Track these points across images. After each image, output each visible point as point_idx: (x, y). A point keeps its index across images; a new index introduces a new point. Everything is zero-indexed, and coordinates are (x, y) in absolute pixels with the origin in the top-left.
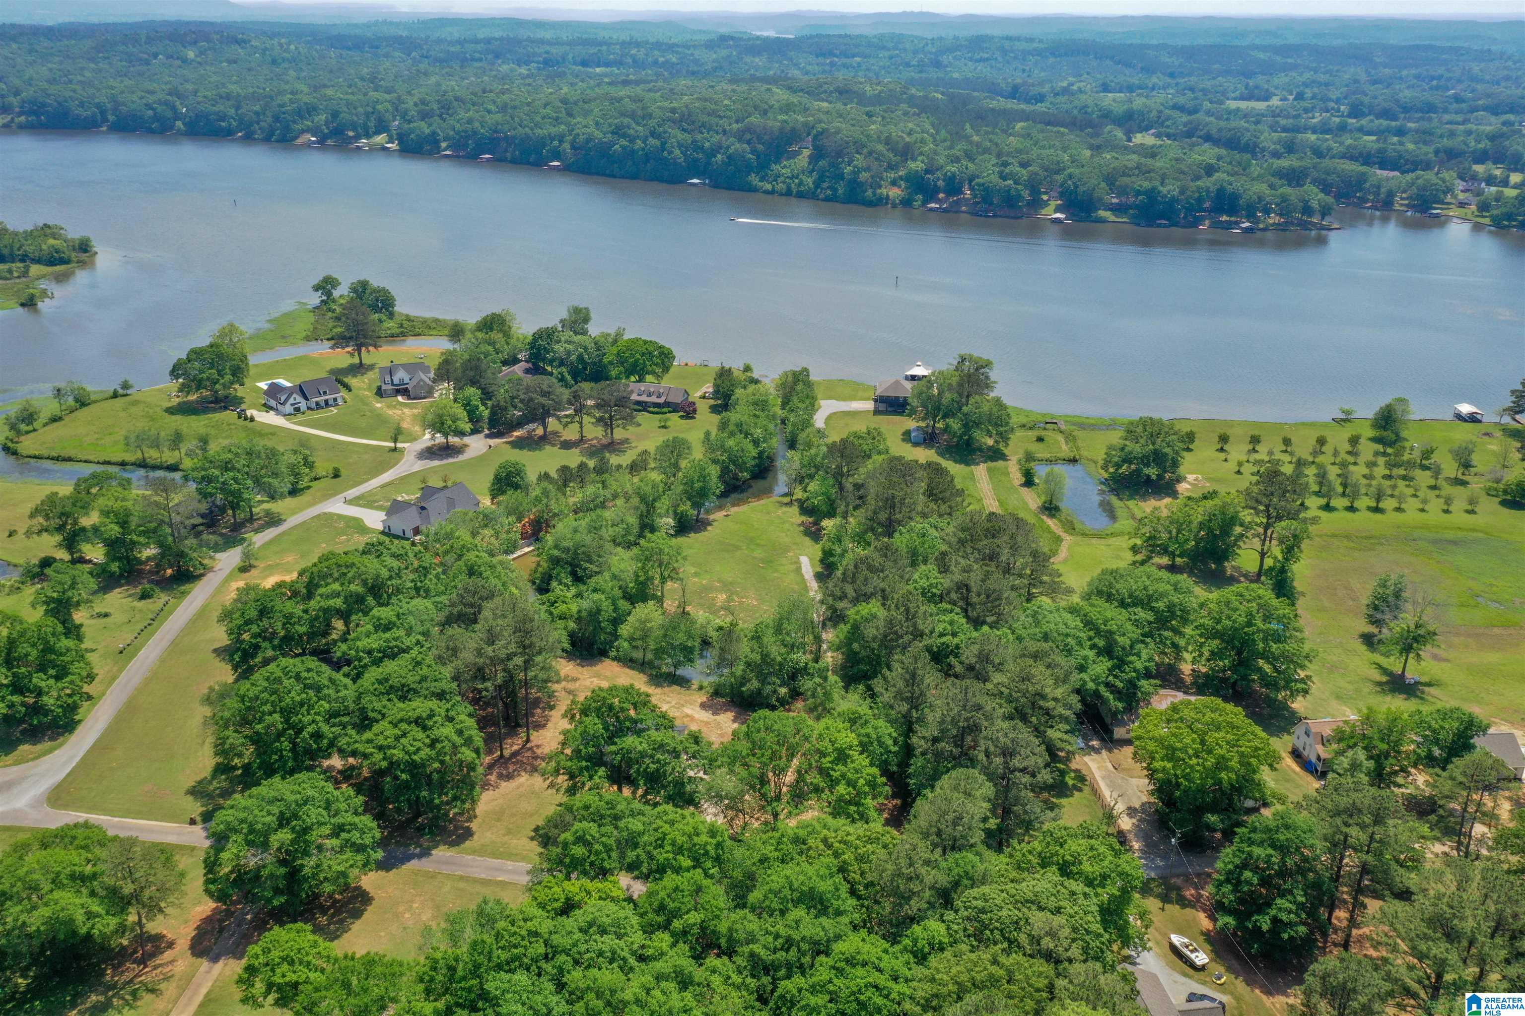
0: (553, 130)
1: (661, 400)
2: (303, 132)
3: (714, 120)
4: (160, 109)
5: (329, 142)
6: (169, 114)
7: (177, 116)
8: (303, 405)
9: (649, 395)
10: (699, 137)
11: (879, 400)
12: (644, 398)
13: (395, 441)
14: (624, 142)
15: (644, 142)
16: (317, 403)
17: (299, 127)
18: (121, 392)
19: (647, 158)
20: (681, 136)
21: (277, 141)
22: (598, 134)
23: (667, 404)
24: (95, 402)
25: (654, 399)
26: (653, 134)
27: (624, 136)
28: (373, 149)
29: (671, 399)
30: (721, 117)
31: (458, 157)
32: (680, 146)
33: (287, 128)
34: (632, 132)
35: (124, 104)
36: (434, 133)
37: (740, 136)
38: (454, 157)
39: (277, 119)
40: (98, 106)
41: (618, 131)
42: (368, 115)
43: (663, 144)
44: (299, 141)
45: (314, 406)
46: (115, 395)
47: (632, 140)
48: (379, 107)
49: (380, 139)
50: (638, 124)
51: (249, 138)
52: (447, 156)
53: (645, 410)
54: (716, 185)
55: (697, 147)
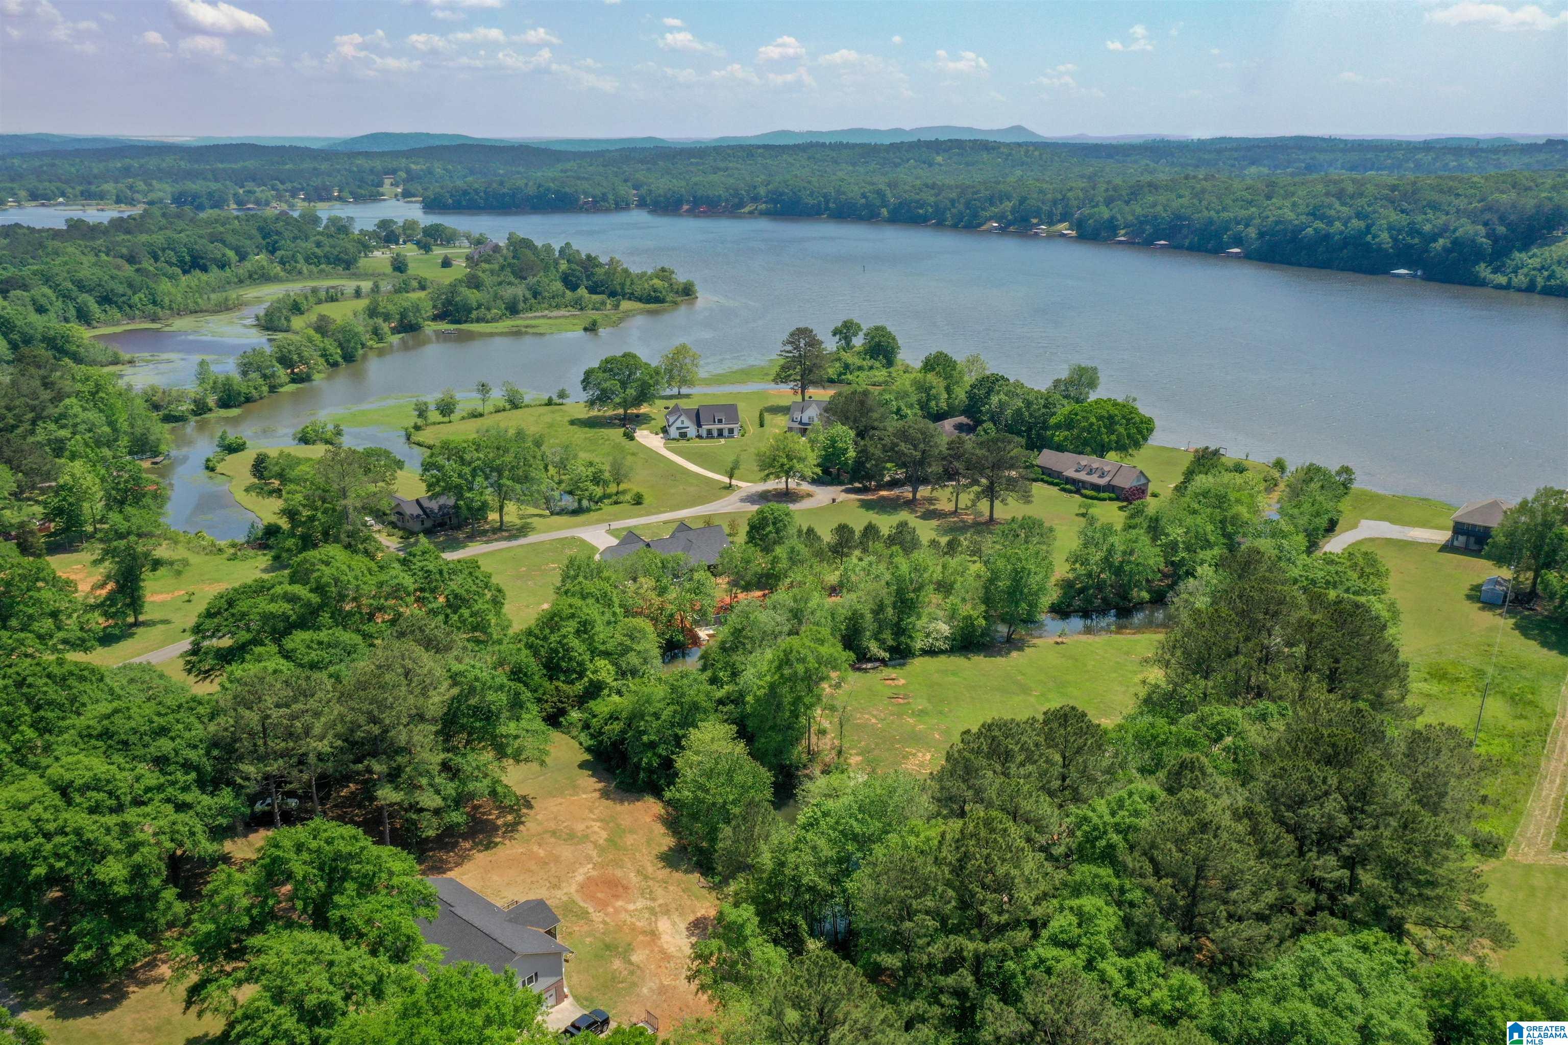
0: (1243, 213)
1: (1102, 482)
2: (991, 219)
3: (1445, 199)
4: (871, 196)
5: (1011, 229)
6: (878, 202)
7: (885, 204)
8: (692, 431)
9: (1090, 473)
10: (1419, 218)
11: (1459, 529)
12: (1082, 476)
13: (731, 477)
14: (1319, 224)
15: (1345, 224)
16: (709, 432)
17: (988, 214)
18: (556, 400)
19: (1346, 242)
20: (1394, 216)
21: (965, 227)
22: (1290, 215)
23: (1109, 488)
24: (527, 406)
25: (1094, 479)
26: (1359, 216)
27: (1322, 218)
28: (1051, 236)
29: (1117, 482)
30: (1458, 195)
31: (1133, 243)
32: (1390, 228)
33: (975, 215)
34: (1333, 212)
35: (844, 193)
36: (1112, 219)
37: (1474, 217)
38: (1130, 243)
39: (967, 205)
40: (825, 196)
41: (1315, 213)
42: (1055, 202)
43: (1368, 227)
44: (984, 227)
45: (704, 434)
46: (550, 403)
47: (1330, 223)
48: (1070, 194)
49: (1063, 227)
50: (1344, 204)
51: (940, 225)
52: (1120, 242)
53: (1078, 492)
54: (1429, 277)
55: (1414, 231)
